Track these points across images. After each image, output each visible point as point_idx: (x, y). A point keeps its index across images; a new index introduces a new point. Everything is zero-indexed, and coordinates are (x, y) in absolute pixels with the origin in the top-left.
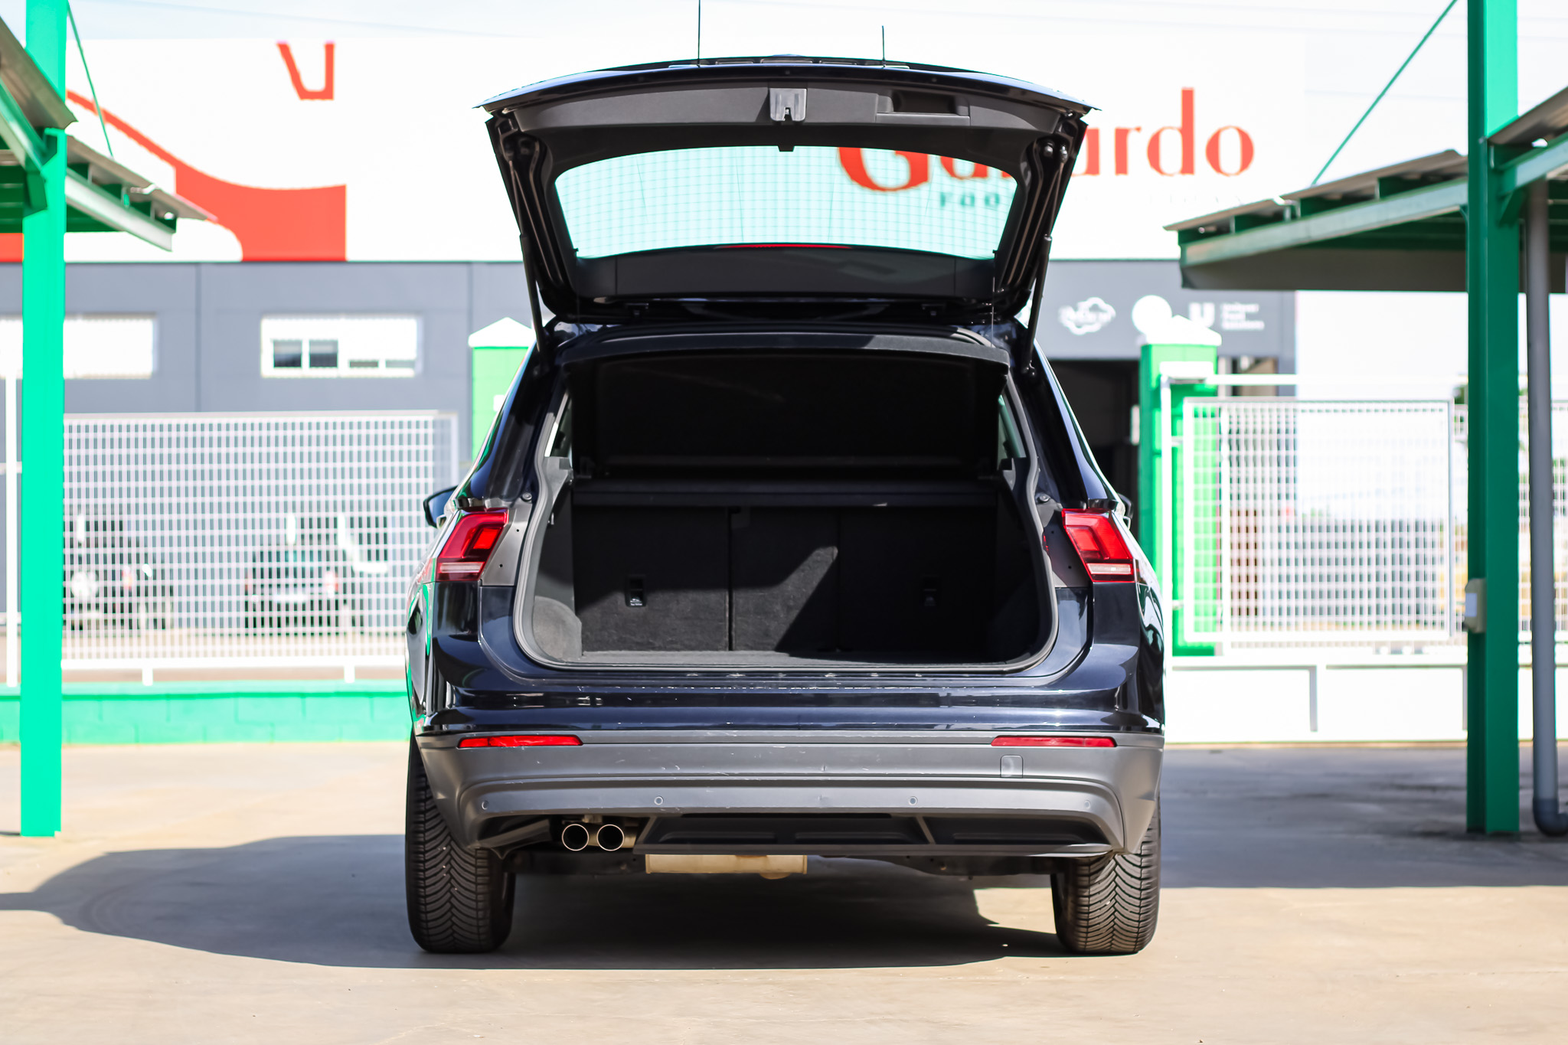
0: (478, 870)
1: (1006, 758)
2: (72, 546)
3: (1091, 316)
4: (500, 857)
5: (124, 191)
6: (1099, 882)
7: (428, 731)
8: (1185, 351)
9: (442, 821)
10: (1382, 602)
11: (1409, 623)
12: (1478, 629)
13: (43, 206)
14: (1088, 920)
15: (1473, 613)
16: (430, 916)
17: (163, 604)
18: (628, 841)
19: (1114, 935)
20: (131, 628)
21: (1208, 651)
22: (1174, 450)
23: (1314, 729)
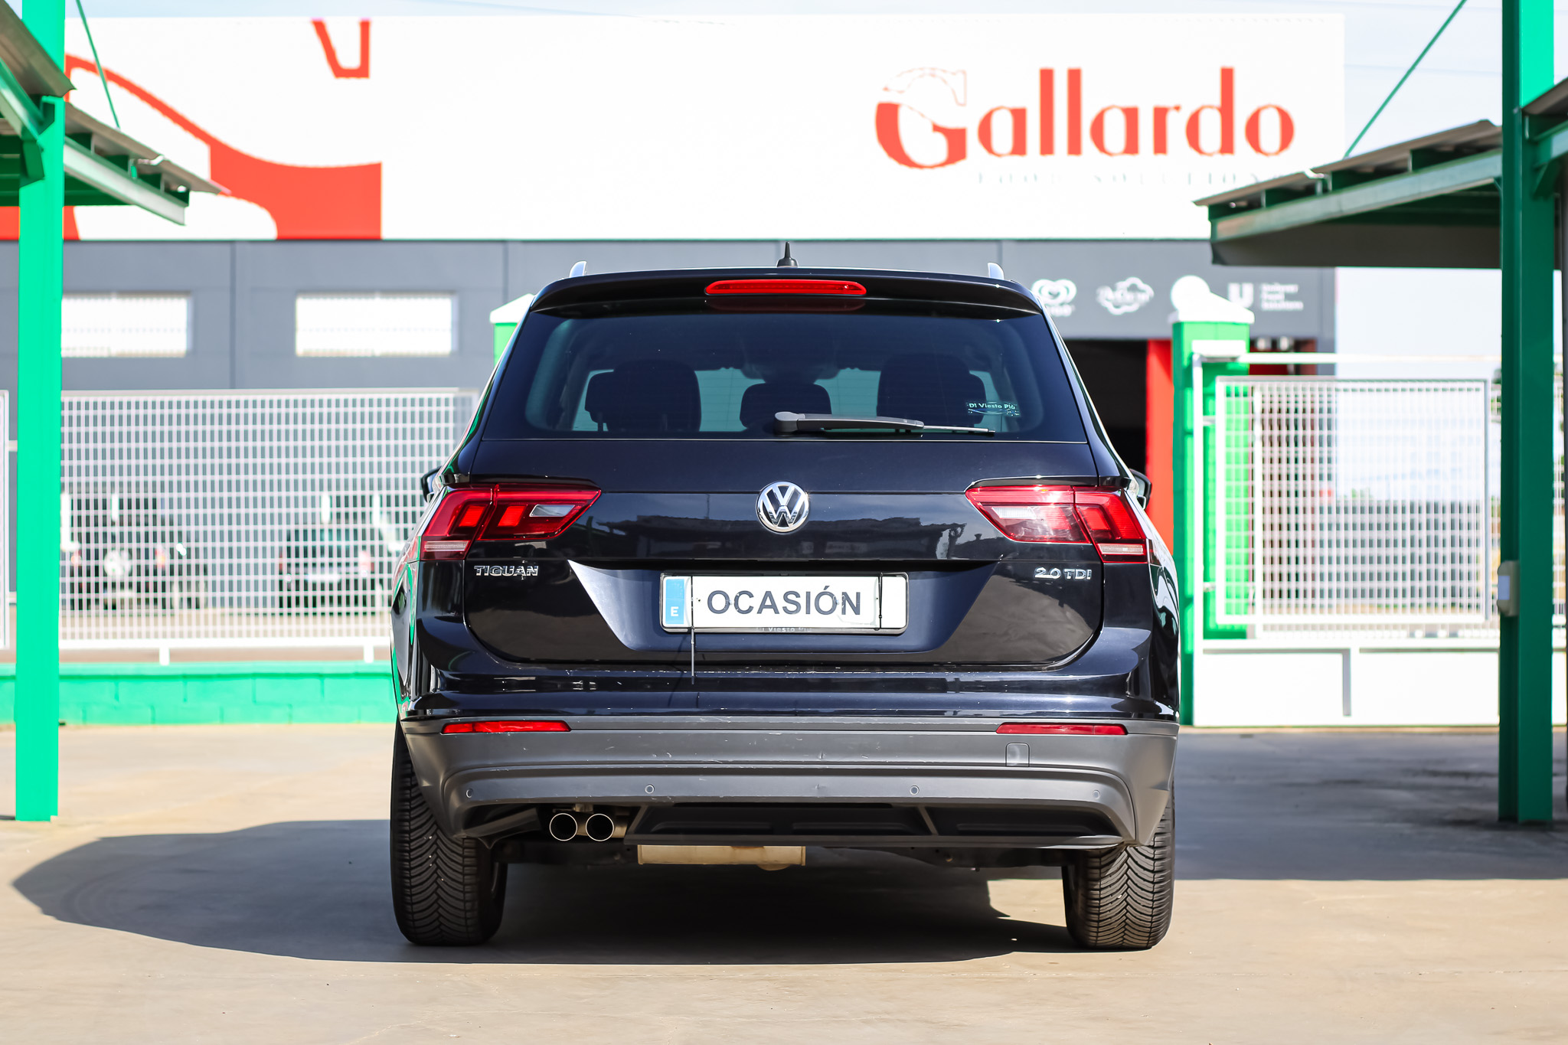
0: (466, 859)
1: (1013, 746)
2: (105, 525)
3: (1129, 296)
4: (487, 847)
5: (131, 162)
6: (1110, 875)
7: (412, 716)
8: (1216, 329)
9: (428, 809)
10: (1417, 584)
11: (1444, 606)
12: (1511, 613)
13: (40, 176)
14: (1099, 914)
15: (1506, 597)
16: (416, 908)
17: (197, 583)
18: (618, 831)
19: (1126, 930)
20: (164, 607)
21: (1241, 634)
22: (1205, 430)
23: (1347, 712)
